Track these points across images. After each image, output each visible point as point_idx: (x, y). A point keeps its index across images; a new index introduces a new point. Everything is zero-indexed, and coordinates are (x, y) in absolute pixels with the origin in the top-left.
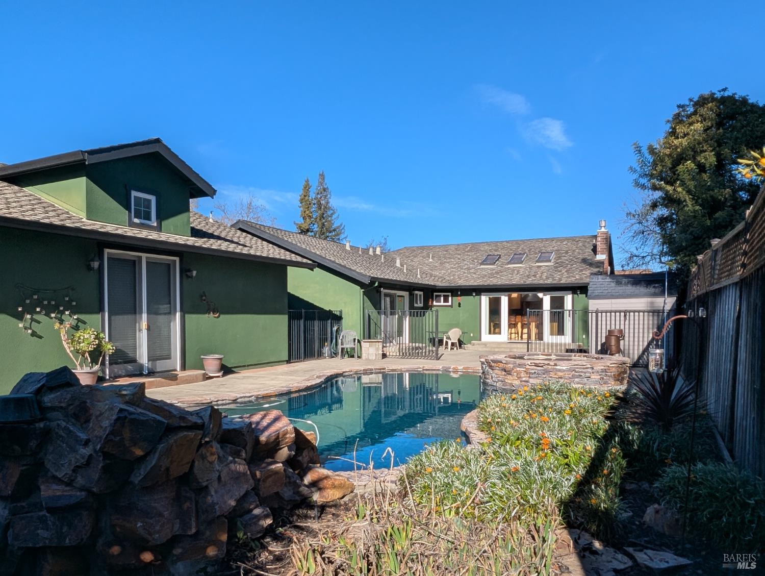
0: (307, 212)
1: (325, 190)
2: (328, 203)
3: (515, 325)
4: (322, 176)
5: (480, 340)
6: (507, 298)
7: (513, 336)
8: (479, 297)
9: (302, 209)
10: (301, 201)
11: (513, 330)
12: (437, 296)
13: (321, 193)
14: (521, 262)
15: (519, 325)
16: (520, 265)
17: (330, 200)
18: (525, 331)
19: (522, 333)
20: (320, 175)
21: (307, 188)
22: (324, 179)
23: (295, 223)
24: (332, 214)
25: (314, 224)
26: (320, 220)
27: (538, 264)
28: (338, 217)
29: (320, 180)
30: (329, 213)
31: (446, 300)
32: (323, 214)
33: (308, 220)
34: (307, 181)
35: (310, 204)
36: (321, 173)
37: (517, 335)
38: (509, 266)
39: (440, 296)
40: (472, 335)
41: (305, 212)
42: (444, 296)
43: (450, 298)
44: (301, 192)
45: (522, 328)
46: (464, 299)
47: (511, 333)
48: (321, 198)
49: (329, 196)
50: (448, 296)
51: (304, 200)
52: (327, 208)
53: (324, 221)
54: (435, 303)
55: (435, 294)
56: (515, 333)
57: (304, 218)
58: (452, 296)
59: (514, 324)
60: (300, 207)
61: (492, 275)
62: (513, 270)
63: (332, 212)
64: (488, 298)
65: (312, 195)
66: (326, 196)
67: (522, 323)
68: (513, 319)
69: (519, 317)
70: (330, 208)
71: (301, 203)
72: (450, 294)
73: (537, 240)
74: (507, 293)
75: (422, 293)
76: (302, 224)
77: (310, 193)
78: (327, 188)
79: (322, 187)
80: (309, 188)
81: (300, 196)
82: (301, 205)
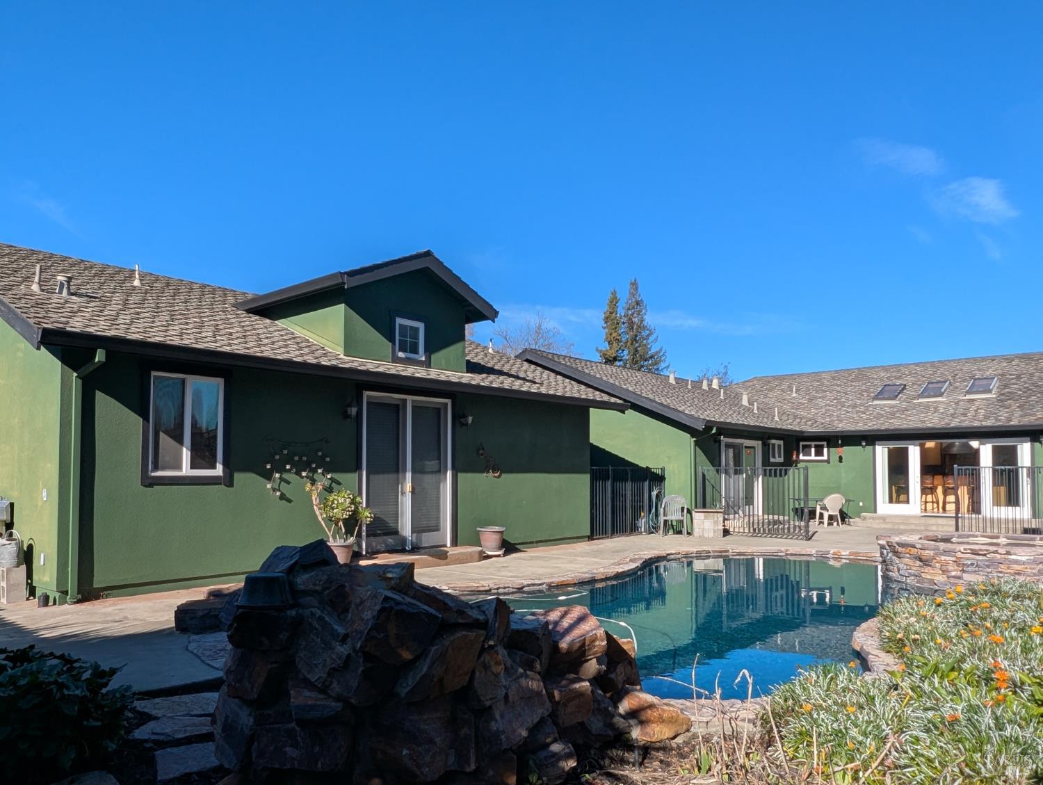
0: (614, 335)
1: (638, 303)
2: (642, 321)
3: (932, 490)
4: (634, 285)
5: (875, 511)
6: (918, 449)
7: (929, 506)
8: (872, 447)
9: (607, 330)
10: (606, 320)
11: (929, 498)
12: (804, 447)
13: (633, 308)
14: (941, 395)
15: (940, 490)
16: (939, 399)
17: (645, 317)
18: (951, 498)
19: (945, 503)
20: (631, 284)
21: (614, 302)
22: (636, 289)
23: (597, 350)
24: (648, 335)
25: (623, 350)
26: (632, 344)
27: (969, 397)
28: (656, 340)
29: (632, 291)
30: (645, 334)
31: (819, 453)
32: (636, 336)
33: (615, 344)
34: (614, 293)
35: (618, 324)
36: (633, 281)
37: (935, 505)
38: (920, 400)
39: (810, 447)
40: (861, 504)
41: (611, 335)
42: (816, 446)
43: (825, 450)
44: (606, 308)
45: (945, 494)
46: (847, 451)
47: (926, 502)
48: (632, 314)
49: (644, 311)
50: (822, 447)
51: (610, 318)
52: (641, 327)
53: (637, 345)
54: (801, 457)
55: (801, 443)
56: (933, 502)
57: (610, 343)
58: (828, 447)
59: (931, 488)
60: (604, 328)
61: (893, 415)
62: (927, 406)
63: (648, 332)
64: (886, 450)
65: (621, 311)
66: (640, 311)
67: (943, 486)
68: (929, 480)
69: (938, 479)
70: (645, 328)
71: (606, 322)
72: (825, 443)
73: (967, 360)
74: (918, 442)
75: (781, 442)
76: (607, 351)
77: (618, 309)
78: (641, 300)
79: (634, 300)
80: (617, 303)
81: (605, 313)
82: (605, 325)
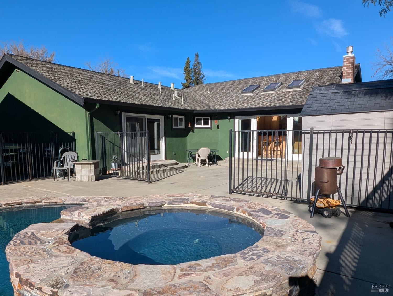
0: (188, 77)
1: (198, 63)
2: (200, 71)
4: (197, 55)
9: (185, 75)
10: (185, 70)
13: (197, 65)
14: (274, 89)
16: (273, 92)
17: (201, 69)
20: (196, 55)
21: (188, 62)
22: (198, 57)
23: (181, 83)
24: (203, 78)
25: (192, 83)
26: (195, 81)
27: (288, 90)
28: (206, 79)
29: (196, 58)
30: (201, 76)
32: (198, 77)
33: (189, 81)
34: (188, 59)
35: (190, 72)
36: (196, 54)
38: (264, 93)
41: (187, 77)
44: (185, 65)
48: (196, 68)
49: (201, 67)
51: (187, 70)
52: (200, 74)
53: (198, 81)
57: (187, 80)
60: (184, 74)
63: (202, 76)
65: (191, 67)
66: (199, 67)
70: (201, 74)
71: (185, 71)
76: (185, 83)
77: (190, 66)
78: (200, 62)
79: (197, 62)
80: (189, 63)
81: (185, 67)
82: (185, 73)
